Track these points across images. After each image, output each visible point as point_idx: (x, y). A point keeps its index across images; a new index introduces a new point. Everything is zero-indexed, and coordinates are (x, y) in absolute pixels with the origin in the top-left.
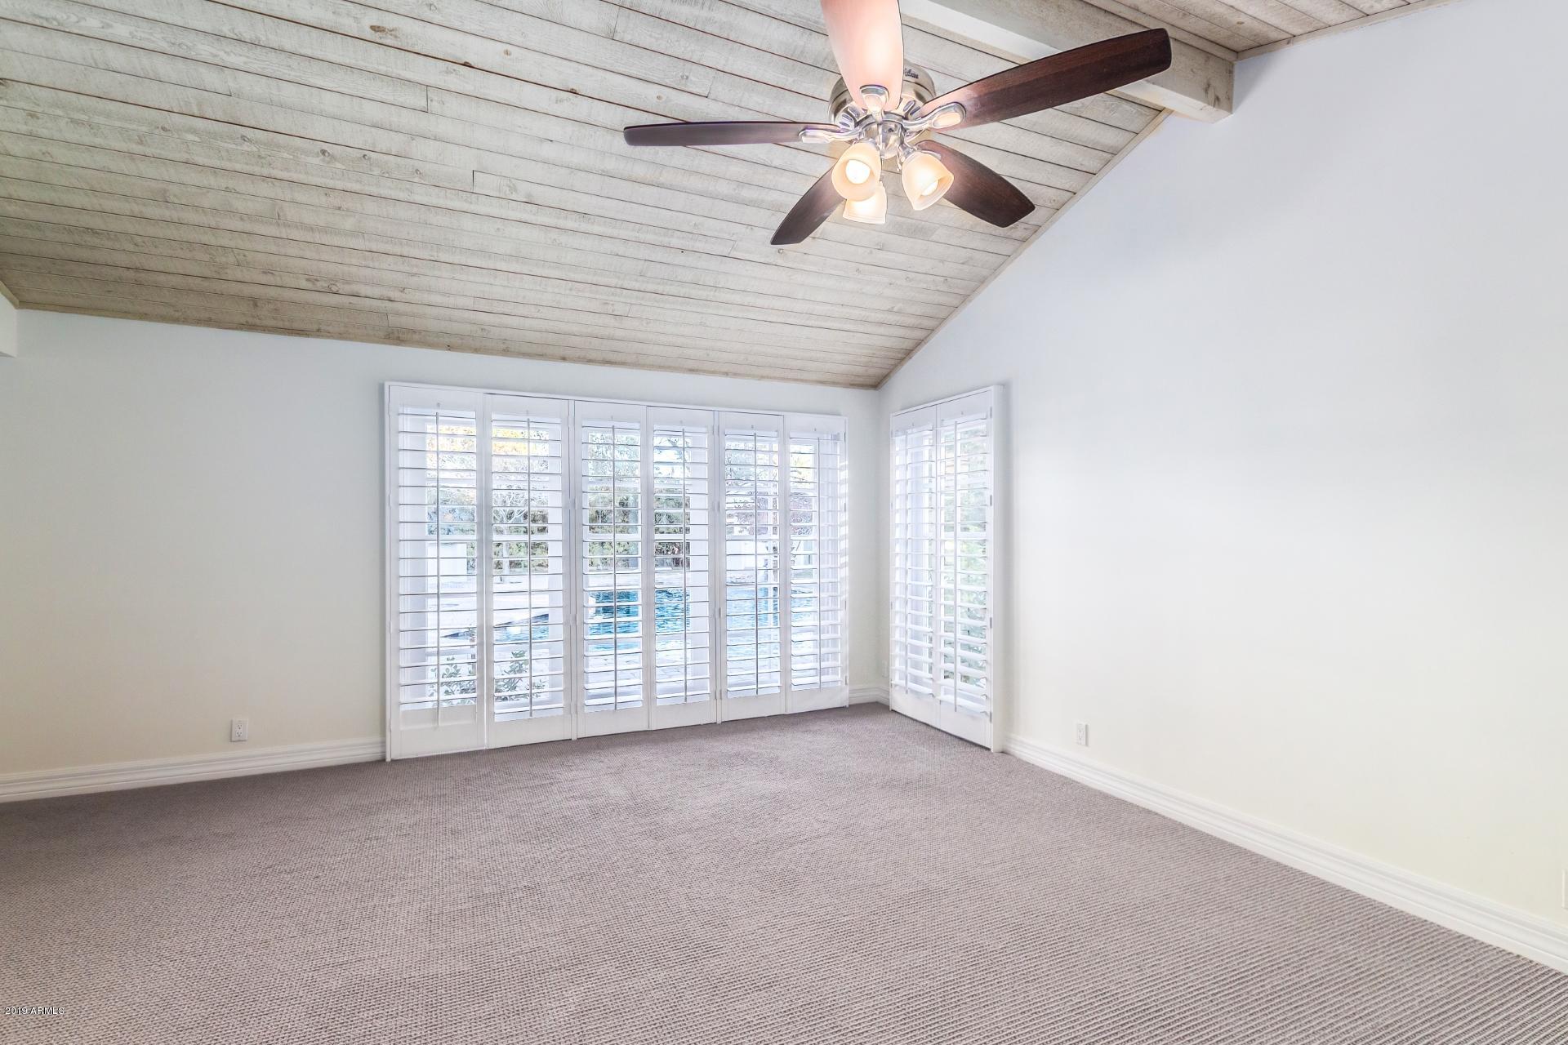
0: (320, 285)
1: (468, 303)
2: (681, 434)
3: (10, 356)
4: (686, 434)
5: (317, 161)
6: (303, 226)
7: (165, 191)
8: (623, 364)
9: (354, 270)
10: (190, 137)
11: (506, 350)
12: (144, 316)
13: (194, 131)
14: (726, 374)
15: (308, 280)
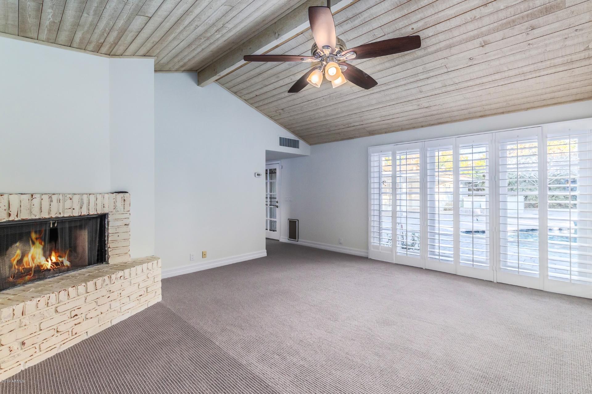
0: (347, 126)
1: (379, 119)
2: (471, 147)
3: (308, 156)
4: (473, 147)
5: (324, 101)
6: (332, 115)
7: (310, 117)
8: (447, 122)
9: (349, 120)
10: (306, 106)
11: (402, 128)
12: (326, 142)
13: (305, 105)
14: (503, 113)
15: (343, 126)
